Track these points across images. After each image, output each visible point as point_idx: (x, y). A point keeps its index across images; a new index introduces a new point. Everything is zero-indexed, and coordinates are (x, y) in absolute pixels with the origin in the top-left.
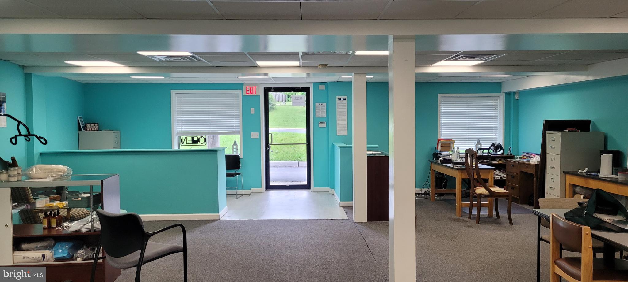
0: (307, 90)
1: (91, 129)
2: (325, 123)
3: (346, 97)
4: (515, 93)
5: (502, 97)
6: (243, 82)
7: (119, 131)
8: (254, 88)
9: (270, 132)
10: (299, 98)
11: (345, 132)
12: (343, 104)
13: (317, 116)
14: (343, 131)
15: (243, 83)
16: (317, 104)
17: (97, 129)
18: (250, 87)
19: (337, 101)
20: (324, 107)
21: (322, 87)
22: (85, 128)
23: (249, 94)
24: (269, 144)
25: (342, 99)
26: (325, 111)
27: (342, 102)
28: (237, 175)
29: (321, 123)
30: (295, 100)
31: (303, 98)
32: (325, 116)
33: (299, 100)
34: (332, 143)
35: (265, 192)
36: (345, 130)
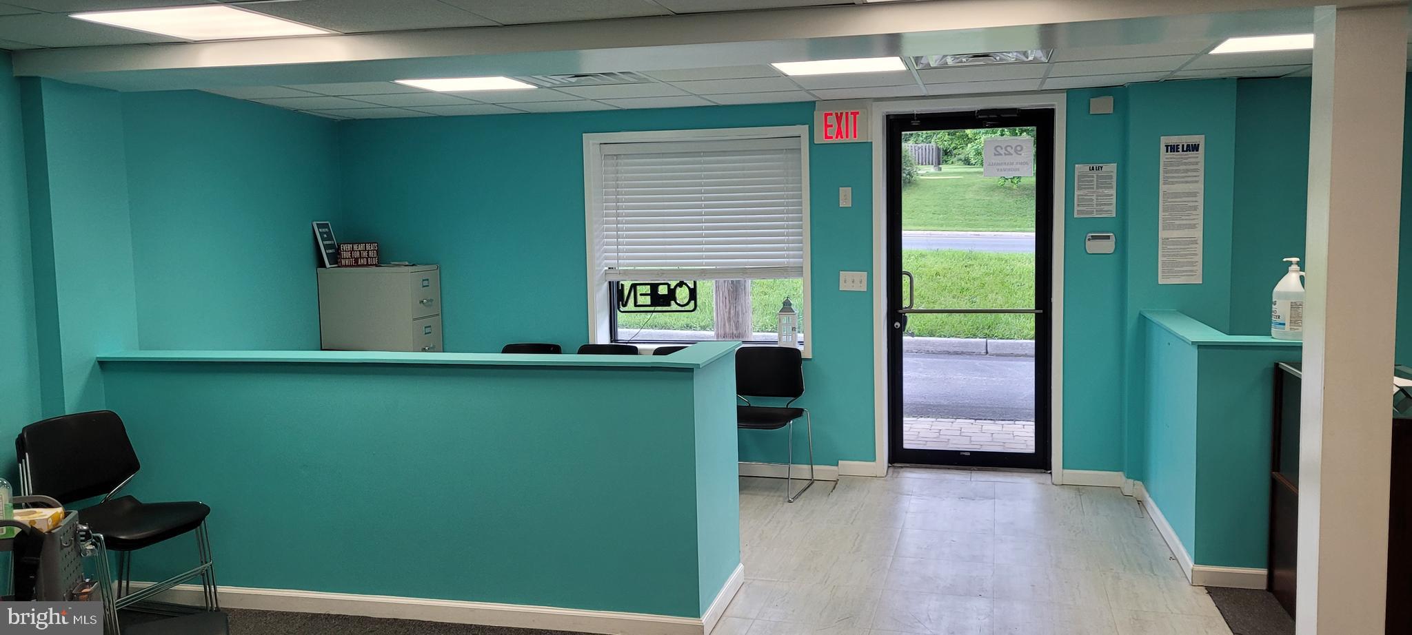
0: (1041, 121)
1: (356, 260)
2: (1113, 238)
3: (1199, 139)
6: (813, 99)
7: (435, 267)
8: (851, 118)
9: (904, 269)
10: (1009, 149)
11: (1191, 271)
12: (1186, 164)
13: (1080, 212)
14: (1184, 268)
15: (814, 102)
16: (1080, 169)
17: (375, 261)
18: (837, 114)
19: (1164, 156)
20: (1107, 177)
21: (1104, 105)
22: (336, 258)
23: (834, 140)
24: (900, 311)
25: (1183, 146)
26: (1114, 192)
27: (1182, 158)
28: (791, 422)
29: (1094, 238)
30: (995, 155)
31: (1024, 147)
32: (1111, 211)
33: (1012, 154)
34: (1138, 313)
35: (886, 476)
36: (1192, 264)
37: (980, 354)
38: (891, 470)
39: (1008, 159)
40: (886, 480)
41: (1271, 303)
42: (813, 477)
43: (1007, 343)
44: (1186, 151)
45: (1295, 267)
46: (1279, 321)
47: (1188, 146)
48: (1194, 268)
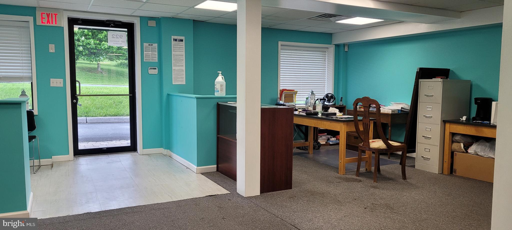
0: (129, 26)
2: (157, 70)
3: (183, 38)
4: (344, 45)
5: (332, 49)
6: (35, 6)
8: (54, 15)
9: (77, 79)
10: (117, 36)
11: (182, 80)
12: (179, 45)
13: (146, 60)
14: (180, 79)
16: (145, 45)
19: (173, 42)
20: (154, 48)
21: (152, 24)
23: (46, 24)
24: (76, 95)
25: (178, 39)
26: (157, 53)
27: (178, 44)
28: (34, 140)
29: (151, 69)
30: (112, 38)
31: (123, 36)
32: (156, 60)
33: (119, 38)
34: (167, 94)
35: (74, 160)
36: (182, 78)
37: (84, 123)
38: (75, 158)
39: (117, 40)
40: (74, 161)
41: (214, 85)
42: (40, 164)
43: (95, 118)
44: (179, 41)
45: (220, 74)
46: (217, 90)
47: (180, 40)
48: (183, 79)
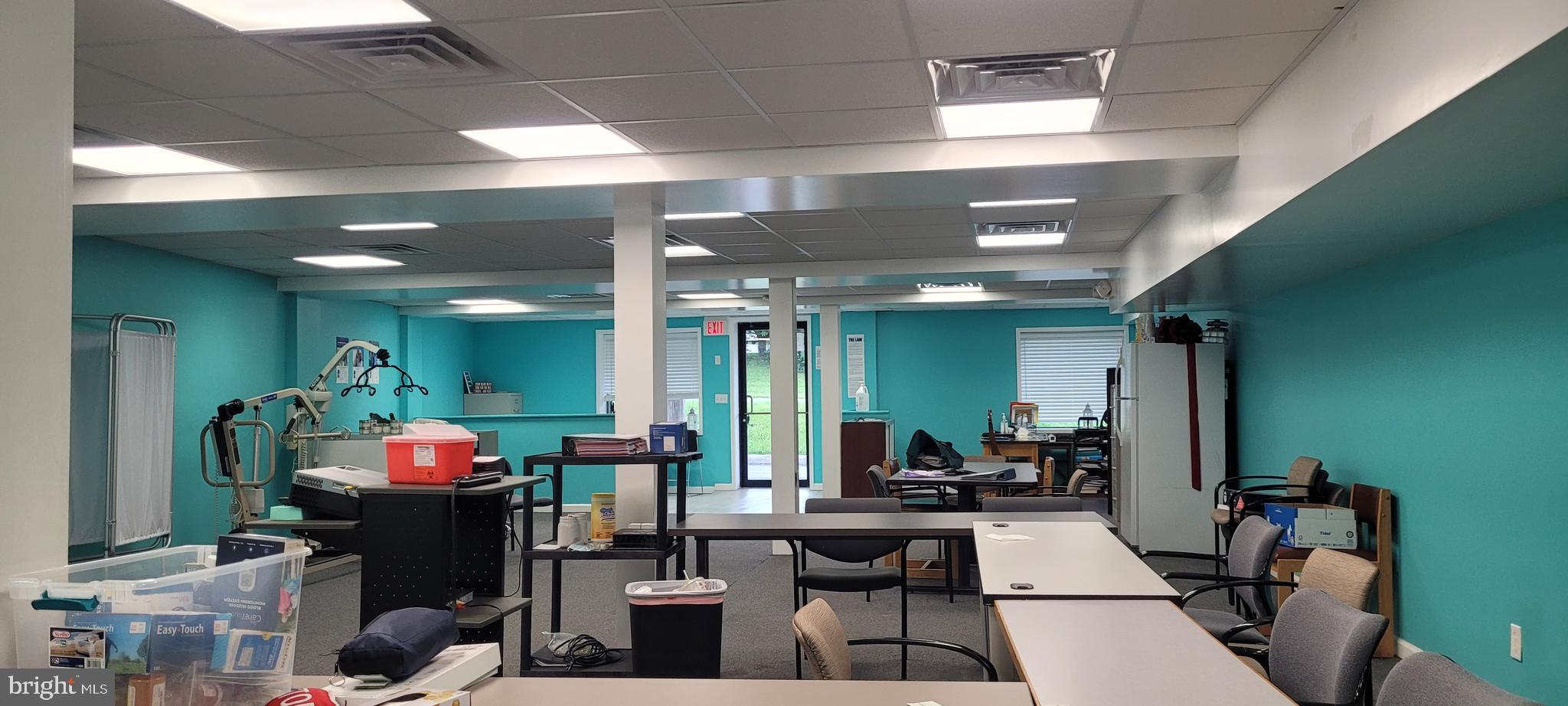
1: (483, 390)
3: (862, 336)
5: (1126, 332)
7: (520, 394)
8: (720, 324)
9: (748, 394)
12: (857, 347)
15: (703, 317)
16: (817, 348)
17: (491, 391)
18: (714, 323)
19: (849, 343)
22: (473, 389)
23: (712, 334)
24: (746, 414)
27: (856, 344)
35: (737, 490)
38: (741, 489)
40: (739, 494)
42: (703, 492)
47: (858, 339)
